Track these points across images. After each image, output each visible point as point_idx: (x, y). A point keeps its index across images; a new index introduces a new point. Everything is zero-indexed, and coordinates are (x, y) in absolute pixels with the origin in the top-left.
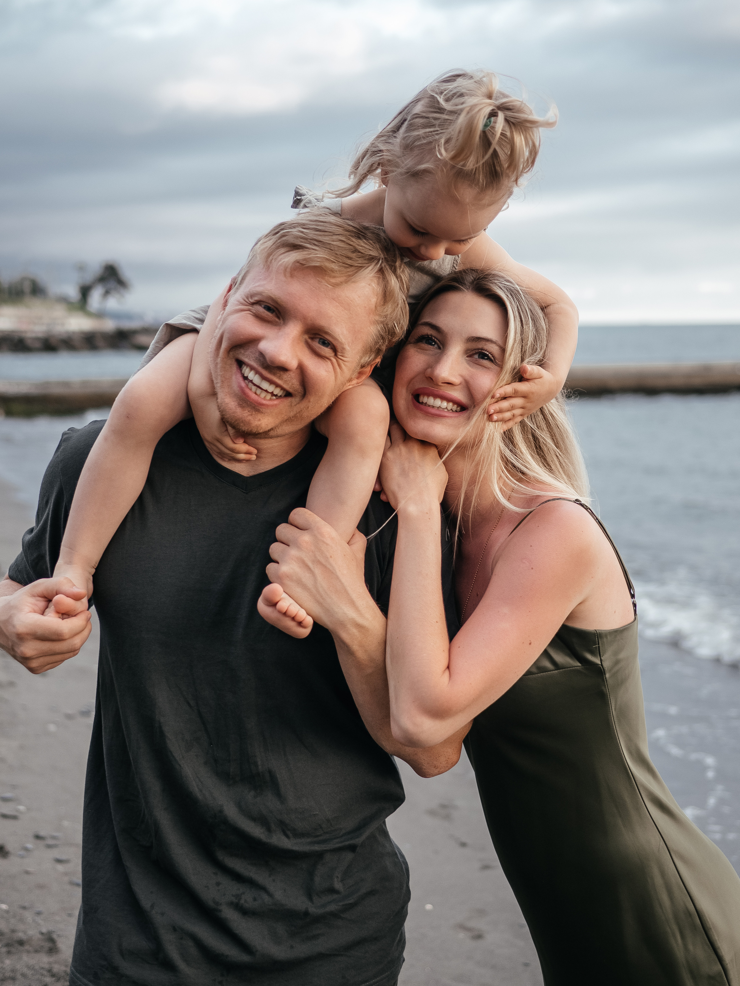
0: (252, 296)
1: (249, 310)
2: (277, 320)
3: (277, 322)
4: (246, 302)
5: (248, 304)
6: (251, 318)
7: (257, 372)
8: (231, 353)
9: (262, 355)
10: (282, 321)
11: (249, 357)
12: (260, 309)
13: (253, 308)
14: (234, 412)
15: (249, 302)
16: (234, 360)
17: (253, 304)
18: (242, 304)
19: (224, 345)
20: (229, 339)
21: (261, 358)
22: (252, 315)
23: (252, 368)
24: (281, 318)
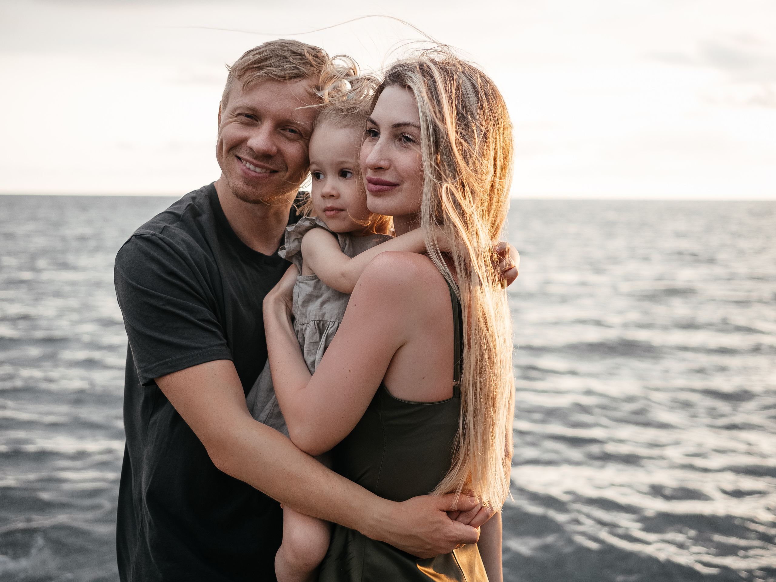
0: (235, 110)
1: (236, 121)
3: (256, 124)
4: (232, 115)
5: (234, 117)
6: (239, 126)
8: (231, 152)
9: (251, 149)
10: (259, 123)
11: (243, 153)
12: (243, 118)
13: (238, 119)
14: (243, 189)
15: (234, 115)
16: (234, 157)
17: (237, 116)
18: (230, 118)
19: (224, 148)
20: (226, 143)
21: (251, 152)
22: (239, 124)
24: (258, 120)
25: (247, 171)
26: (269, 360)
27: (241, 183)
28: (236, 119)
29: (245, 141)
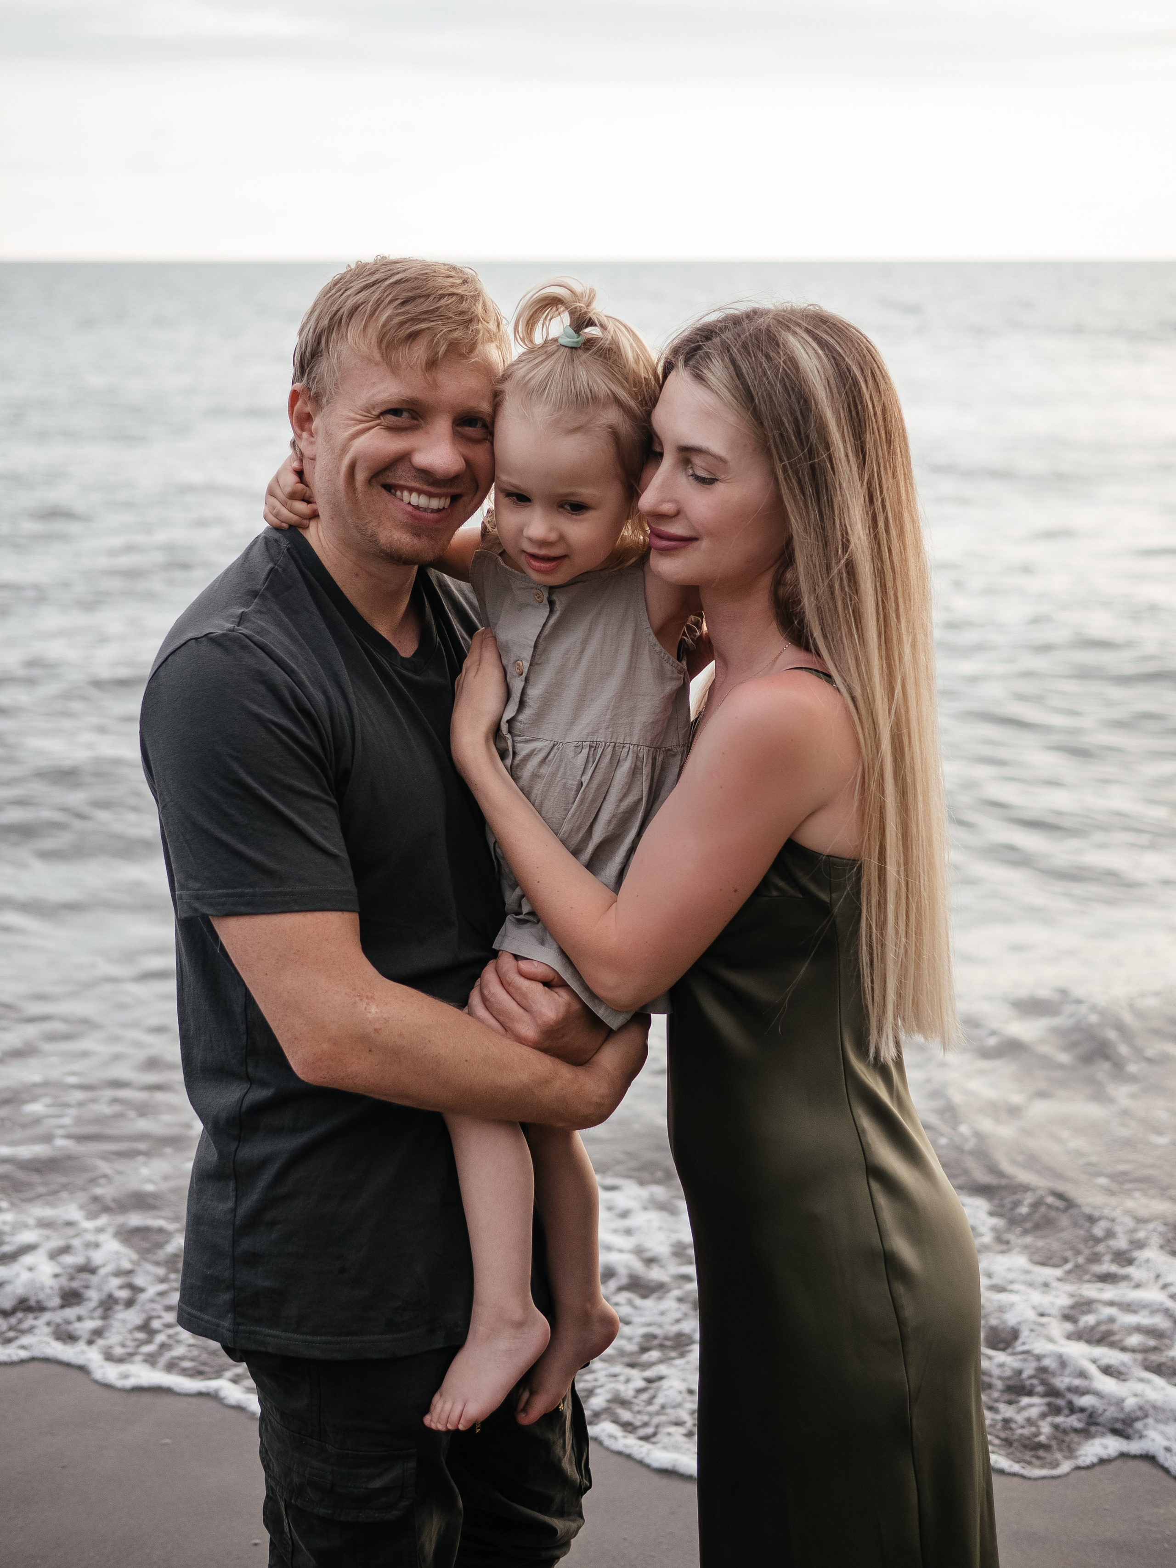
1: (378, 425)
2: (416, 422)
3: (417, 425)
4: (367, 416)
5: (372, 419)
6: (385, 434)
7: (420, 492)
8: (375, 480)
10: (422, 422)
11: (403, 478)
12: (391, 419)
13: (381, 422)
14: (412, 546)
15: (373, 416)
16: (380, 487)
17: (378, 417)
19: (361, 476)
21: (423, 475)
22: (384, 429)
23: (411, 490)
24: (419, 419)
25: (416, 512)
26: (490, 828)
27: (404, 536)
28: (378, 422)
29: (404, 457)
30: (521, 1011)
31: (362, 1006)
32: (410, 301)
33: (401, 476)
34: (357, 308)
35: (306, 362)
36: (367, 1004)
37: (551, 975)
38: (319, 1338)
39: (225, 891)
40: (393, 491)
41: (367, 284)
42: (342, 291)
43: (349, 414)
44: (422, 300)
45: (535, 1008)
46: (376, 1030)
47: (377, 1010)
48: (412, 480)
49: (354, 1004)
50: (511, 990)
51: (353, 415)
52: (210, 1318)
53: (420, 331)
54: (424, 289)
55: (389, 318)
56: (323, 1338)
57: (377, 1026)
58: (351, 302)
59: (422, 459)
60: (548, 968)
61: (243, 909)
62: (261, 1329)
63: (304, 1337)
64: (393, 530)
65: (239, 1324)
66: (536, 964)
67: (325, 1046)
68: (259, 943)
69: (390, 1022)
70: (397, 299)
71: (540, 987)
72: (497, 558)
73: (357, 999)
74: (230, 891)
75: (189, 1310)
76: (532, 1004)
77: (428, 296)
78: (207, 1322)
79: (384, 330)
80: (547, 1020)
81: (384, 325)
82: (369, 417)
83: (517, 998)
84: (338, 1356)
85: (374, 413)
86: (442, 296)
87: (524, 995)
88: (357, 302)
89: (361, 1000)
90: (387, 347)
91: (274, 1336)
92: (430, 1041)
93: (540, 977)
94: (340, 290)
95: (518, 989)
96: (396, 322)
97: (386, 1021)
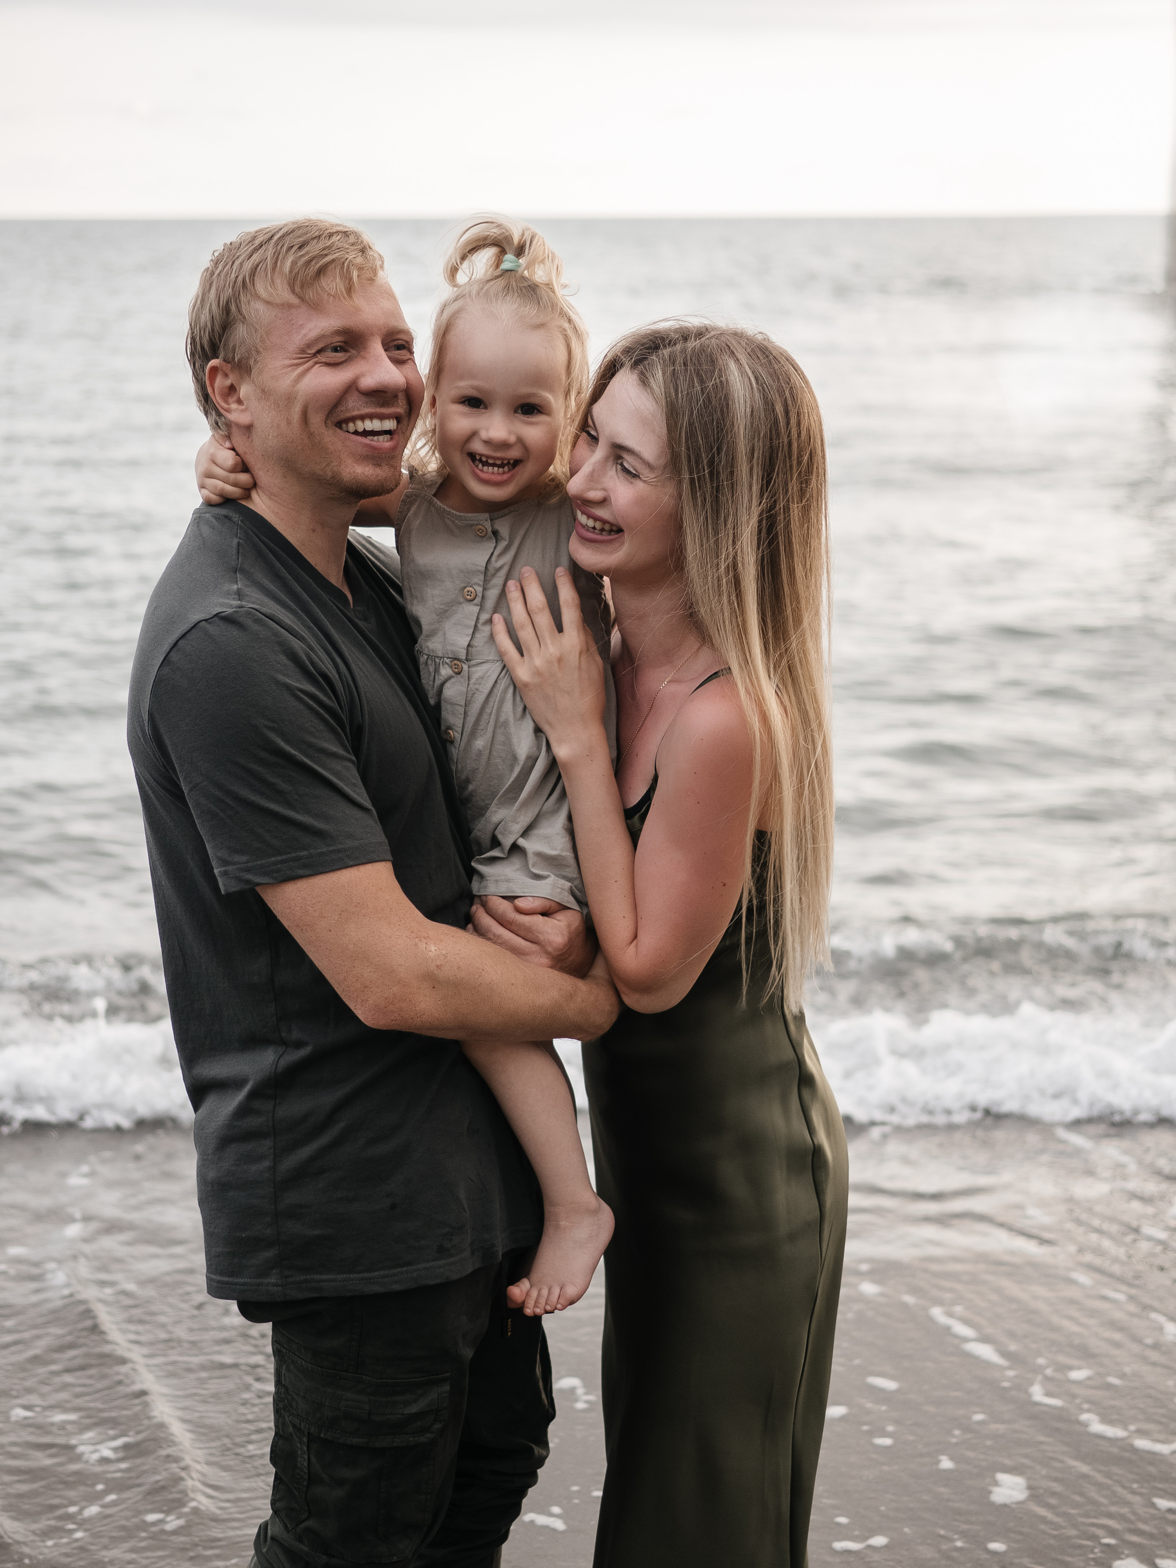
6: (326, 370)
11: (353, 409)
15: (309, 357)
16: (333, 427)
17: (314, 356)
22: (323, 366)
23: (363, 417)
28: (316, 360)
29: (352, 387)
30: (528, 944)
31: (422, 946)
32: (305, 244)
33: (355, 405)
34: (256, 268)
35: (217, 339)
36: (426, 944)
37: (547, 904)
38: (377, 1273)
39: (279, 858)
40: (344, 426)
41: (254, 248)
42: (230, 264)
43: (283, 363)
44: (316, 241)
45: (541, 937)
46: (438, 966)
47: (435, 948)
48: (364, 407)
49: (416, 945)
50: (513, 928)
51: (288, 362)
52: (246, 1280)
53: (327, 264)
54: (312, 233)
55: (294, 263)
56: (382, 1273)
57: (438, 963)
58: (248, 266)
59: (368, 382)
60: (543, 899)
61: (301, 872)
62: (312, 1276)
63: (361, 1275)
64: (354, 465)
65: (287, 1277)
66: (530, 899)
67: (395, 989)
68: (319, 902)
69: (449, 957)
70: (292, 247)
71: (540, 917)
72: (431, 498)
73: (417, 940)
74: (284, 857)
75: (219, 1278)
76: (538, 935)
77: (319, 236)
78: (244, 1284)
79: (293, 274)
80: (556, 945)
81: (291, 271)
82: (307, 358)
83: (522, 933)
84: (397, 1287)
85: (310, 352)
86: (331, 235)
87: (529, 929)
88: (254, 264)
89: (420, 940)
90: (302, 287)
91: (329, 1281)
92: (483, 970)
93: (539, 910)
94: (227, 264)
95: (520, 926)
96: (302, 263)
97: (445, 956)
